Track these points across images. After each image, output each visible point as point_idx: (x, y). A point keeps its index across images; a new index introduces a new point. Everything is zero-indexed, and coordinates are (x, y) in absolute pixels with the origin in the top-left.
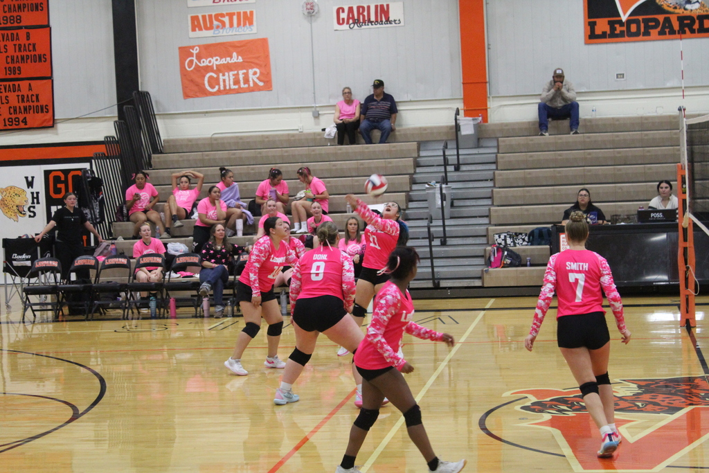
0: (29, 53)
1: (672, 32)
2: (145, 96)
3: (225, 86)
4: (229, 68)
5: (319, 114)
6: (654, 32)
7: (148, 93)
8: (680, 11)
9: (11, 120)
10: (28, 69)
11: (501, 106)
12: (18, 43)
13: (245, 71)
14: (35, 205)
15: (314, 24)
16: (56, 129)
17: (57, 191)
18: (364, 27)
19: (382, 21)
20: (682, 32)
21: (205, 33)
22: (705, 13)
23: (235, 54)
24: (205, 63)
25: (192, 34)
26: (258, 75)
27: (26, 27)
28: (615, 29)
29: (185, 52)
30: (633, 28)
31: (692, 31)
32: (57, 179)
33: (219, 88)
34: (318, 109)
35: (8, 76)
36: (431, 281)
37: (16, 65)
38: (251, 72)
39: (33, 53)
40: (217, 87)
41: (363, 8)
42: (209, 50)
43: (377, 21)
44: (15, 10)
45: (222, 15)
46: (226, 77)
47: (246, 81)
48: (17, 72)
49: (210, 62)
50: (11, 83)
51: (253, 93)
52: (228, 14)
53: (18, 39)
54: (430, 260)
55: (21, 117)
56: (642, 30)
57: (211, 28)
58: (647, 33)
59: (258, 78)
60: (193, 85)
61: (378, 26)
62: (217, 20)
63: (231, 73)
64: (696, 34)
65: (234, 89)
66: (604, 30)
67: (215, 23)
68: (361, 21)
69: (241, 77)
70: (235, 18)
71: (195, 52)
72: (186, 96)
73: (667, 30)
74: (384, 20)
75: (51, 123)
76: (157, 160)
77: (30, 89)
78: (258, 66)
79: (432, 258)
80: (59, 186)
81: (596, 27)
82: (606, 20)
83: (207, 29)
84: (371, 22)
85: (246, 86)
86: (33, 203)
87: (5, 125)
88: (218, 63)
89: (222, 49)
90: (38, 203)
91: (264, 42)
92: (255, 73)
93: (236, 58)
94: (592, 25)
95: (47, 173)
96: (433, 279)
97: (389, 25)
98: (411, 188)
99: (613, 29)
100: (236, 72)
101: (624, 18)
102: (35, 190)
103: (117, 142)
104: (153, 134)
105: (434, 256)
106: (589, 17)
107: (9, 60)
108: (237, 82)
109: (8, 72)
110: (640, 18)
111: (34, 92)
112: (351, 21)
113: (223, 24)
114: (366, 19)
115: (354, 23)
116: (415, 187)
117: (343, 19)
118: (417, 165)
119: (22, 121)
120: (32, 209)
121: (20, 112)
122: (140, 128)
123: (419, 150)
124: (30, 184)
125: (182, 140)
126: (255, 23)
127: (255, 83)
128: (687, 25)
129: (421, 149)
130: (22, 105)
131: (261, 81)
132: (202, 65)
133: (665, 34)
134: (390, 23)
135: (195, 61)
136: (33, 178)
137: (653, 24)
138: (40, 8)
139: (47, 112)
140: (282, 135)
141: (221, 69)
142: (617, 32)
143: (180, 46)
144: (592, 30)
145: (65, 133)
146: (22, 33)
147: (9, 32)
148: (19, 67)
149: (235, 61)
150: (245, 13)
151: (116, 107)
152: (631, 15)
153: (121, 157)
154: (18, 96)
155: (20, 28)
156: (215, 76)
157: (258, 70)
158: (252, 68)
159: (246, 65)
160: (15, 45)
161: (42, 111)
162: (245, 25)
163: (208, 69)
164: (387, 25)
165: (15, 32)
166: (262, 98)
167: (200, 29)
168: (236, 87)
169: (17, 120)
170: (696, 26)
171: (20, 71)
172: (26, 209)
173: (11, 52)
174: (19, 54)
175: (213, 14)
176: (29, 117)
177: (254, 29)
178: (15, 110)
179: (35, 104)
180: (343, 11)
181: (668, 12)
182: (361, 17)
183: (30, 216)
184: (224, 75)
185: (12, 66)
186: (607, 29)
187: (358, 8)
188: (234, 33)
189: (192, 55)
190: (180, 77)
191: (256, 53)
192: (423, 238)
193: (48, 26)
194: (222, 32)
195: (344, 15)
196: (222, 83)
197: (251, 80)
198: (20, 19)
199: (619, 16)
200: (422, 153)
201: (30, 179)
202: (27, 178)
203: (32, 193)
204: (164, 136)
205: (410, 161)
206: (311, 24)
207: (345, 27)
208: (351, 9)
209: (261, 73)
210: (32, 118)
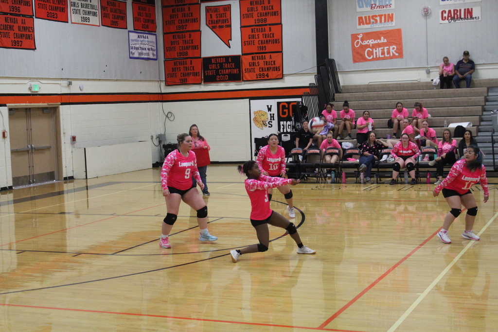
0: (270, 39)
2: (332, 62)
3: (376, 56)
4: (379, 45)
5: (430, 72)
7: (333, 60)
9: (260, 75)
10: (270, 47)
12: (264, 33)
13: (388, 47)
14: (272, 121)
15: (428, 20)
16: (284, 80)
17: (284, 113)
18: (457, 21)
19: (468, 18)
21: (366, 26)
23: (382, 38)
24: (366, 43)
25: (359, 27)
26: (395, 49)
27: (270, 25)
29: (354, 37)
32: (284, 107)
33: (373, 57)
34: (429, 69)
35: (259, 51)
36: (493, 167)
37: (264, 45)
38: (391, 48)
39: (272, 39)
40: (372, 56)
41: (457, 10)
42: (368, 36)
43: (465, 18)
44: (263, 16)
45: (376, 16)
46: (377, 51)
47: (389, 53)
48: (264, 49)
49: (368, 42)
50: (261, 55)
51: (392, 60)
52: (379, 15)
53: (265, 31)
54: (492, 155)
55: (266, 73)
57: (369, 23)
59: (395, 51)
60: (359, 55)
61: (466, 20)
62: (373, 19)
63: (380, 48)
65: (382, 58)
67: (372, 20)
68: (456, 18)
69: (386, 50)
70: (383, 17)
71: (360, 37)
72: (355, 61)
74: (469, 17)
75: (281, 76)
76: (337, 97)
77: (271, 58)
78: (395, 44)
79: (494, 154)
80: (285, 110)
83: (367, 24)
84: (462, 19)
85: (388, 55)
86: (271, 119)
87: (257, 78)
88: (373, 43)
89: (376, 35)
90: (274, 120)
91: (399, 31)
92: (393, 48)
93: (383, 40)
95: (279, 103)
96: (494, 166)
97: (472, 20)
98: (482, 114)
100: (383, 48)
102: (272, 113)
103: (316, 87)
104: (336, 82)
105: (495, 153)
107: (260, 42)
108: (383, 53)
109: (259, 49)
111: (273, 60)
112: (450, 18)
113: (376, 21)
114: (459, 17)
115: (451, 19)
116: (485, 113)
117: (445, 17)
118: (486, 100)
119: (266, 76)
120: (270, 123)
121: (265, 71)
122: (329, 79)
123: (488, 92)
124: (270, 109)
125: (352, 86)
126: (394, 20)
127: (393, 54)
129: (489, 91)
130: (266, 67)
131: (397, 52)
132: (364, 44)
134: (473, 19)
135: (360, 42)
136: (271, 106)
138: (277, 14)
139: (279, 70)
140: (408, 83)
141: (375, 46)
143: (352, 33)
145: (289, 82)
146: (267, 28)
147: (260, 27)
148: (265, 46)
149: (383, 41)
150: (389, 15)
151: (316, 68)
153: (318, 95)
154: (264, 62)
155: (266, 25)
156: (371, 50)
157: (395, 47)
158: (392, 45)
159: (388, 44)
160: (263, 34)
161: (277, 70)
162: (388, 21)
163: (367, 46)
164: (471, 20)
165: (263, 27)
166: (397, 62)
167: (363, 24)
168: (383, 56)
169: (263, 75)
171: (265, 48)
172: (267, 123)
173: (261, 38)
174: (265, 39)
175: (371, 16)
176: (270, 73)
177: (394, 23)
178: (262, 69)
179: (273, 66)
180: (445, 13)
182: (456, 15)
183: (269, 127)
184: (376, 50)
185: (261, 45)
187: (454, 10)
188: (382, 26)
189: (358, 39)
190: (351, 51)
191: (394, 37)
192: (489, 142)
193: (281, 24)
194: (375, 26)
195: (445, 15)
196: (375, 54)
197: (391, 52)
198: (266, 20)
200: (490, 94)
201: (269, 107)
202: (268, 106)
203: (271, 114)
204: (341, 84)
205: (482, 98)
206: (426, 20)
207: (446, 21)
208: (450, 11)
209: (397, 48)
210: (272, 74)
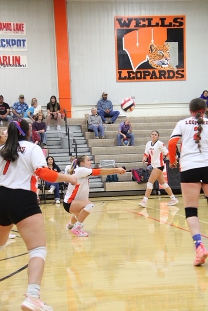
1: (156, 78)
6: (148, 78)
8: (159, 68)
11: (77, 111)
18: (6, 67)
20: (160, 78)
22: (171, 69)
28: (130, 75)
30: (139, 75)
31: (165, 78)
41: (6, 57)
43: (13, 65)
56: (143, 76)
58: (145, 78)
61: (14, 67)
64: (167, 79)
66: (125, 76)
68: (5, 64)
73: (154, 77)
74: (17, 64)
81: (122, 74)
82: (126, 71)
84: (11, 65)
94: (120, 73)
97: (20, 67)
99: (129, 75)
101: (134, 70)
106: (119, 69)
110: (142, 70)
114: (8, 63)
115: (1, 65)
128: (163, 75)
133: (153, 78)
137: (148, 73)
142: (131, 77)
144: (120, 75)
152: (138, 69)
170: (167, 76)
181: (154, 68)
182: (5, 62)
186: (127, 75)
187: (3, 57)
199: (132, 69)
